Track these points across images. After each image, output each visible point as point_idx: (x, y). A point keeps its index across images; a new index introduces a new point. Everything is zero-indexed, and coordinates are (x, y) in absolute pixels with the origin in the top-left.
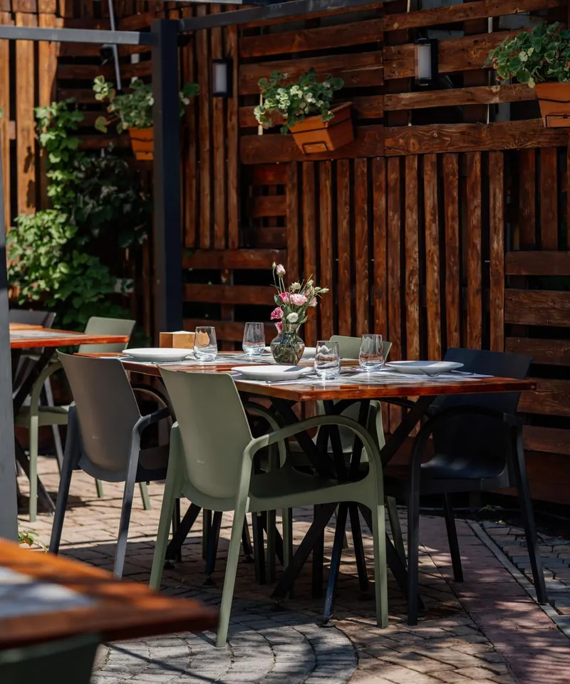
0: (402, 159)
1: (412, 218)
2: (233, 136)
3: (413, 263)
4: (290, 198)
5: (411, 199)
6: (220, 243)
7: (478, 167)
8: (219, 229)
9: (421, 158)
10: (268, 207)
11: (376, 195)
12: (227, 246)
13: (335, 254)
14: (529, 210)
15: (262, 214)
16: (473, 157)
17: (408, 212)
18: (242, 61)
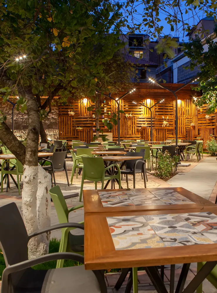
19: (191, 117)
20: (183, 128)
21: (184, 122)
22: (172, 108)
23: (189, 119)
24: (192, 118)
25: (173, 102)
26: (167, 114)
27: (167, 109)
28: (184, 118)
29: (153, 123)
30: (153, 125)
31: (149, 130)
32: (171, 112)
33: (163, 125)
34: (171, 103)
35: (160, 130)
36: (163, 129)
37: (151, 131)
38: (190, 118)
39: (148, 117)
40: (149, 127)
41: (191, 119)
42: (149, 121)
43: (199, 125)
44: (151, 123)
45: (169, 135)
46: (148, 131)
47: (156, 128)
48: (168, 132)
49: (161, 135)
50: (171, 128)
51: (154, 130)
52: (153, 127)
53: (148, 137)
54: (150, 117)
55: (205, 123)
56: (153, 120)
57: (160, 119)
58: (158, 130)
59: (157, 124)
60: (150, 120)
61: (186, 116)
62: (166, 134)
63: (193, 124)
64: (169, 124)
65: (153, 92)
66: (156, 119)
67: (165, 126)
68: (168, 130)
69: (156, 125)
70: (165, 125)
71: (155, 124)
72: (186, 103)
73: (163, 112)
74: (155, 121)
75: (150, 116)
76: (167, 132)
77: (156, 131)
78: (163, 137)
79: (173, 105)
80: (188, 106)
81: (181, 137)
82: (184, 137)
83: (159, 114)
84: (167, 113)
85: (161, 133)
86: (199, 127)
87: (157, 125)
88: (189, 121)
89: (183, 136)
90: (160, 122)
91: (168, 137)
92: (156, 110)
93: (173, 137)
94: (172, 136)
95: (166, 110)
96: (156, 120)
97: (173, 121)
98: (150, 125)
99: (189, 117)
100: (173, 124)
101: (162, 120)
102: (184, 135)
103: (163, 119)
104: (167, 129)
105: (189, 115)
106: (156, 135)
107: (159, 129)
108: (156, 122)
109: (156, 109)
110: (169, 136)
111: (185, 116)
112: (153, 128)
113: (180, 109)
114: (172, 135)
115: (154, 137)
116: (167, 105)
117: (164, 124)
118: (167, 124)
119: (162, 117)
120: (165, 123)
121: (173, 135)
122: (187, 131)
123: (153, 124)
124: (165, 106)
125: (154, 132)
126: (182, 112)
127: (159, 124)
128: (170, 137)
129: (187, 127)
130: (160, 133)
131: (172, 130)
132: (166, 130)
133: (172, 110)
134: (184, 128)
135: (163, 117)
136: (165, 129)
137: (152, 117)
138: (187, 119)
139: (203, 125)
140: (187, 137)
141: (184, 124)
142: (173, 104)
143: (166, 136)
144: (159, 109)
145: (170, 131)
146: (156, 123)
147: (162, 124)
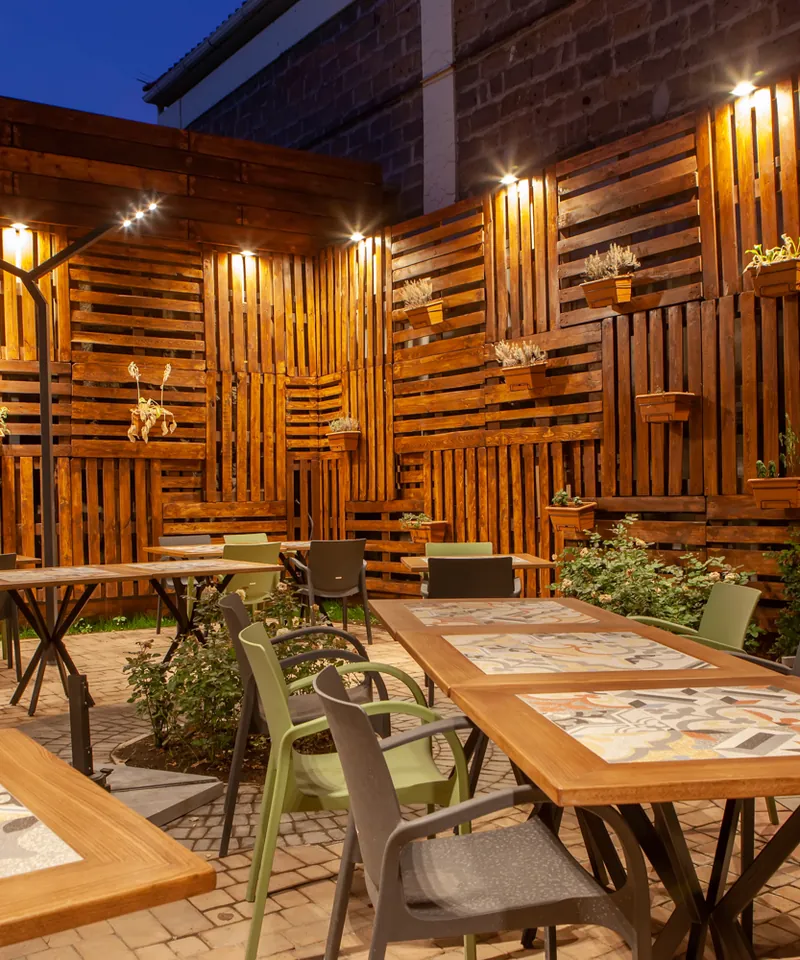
0: (497, 448)
1: (504, 482)
2: (390, 439)
3: (505, 506)
4: (426, 471)
5: (503, 470)
6: (381, 497)
7: (546, 451)
8: (381, 490)
9: (509, 447)
10: (411, 477)
11: (480, 469)
12: (386, 499)
13: (455, 503)
14: (577, 475)
15: (406, 482)
16: (542, 447)
17: (501, 478)
18: (394, 397)
19: (325, 379)
20: (269, 449)
21: (281, 410)
22: (194, 307)
23: (309, 394)
24: (335, 383)
25: (200, 267)
26: (162, 353)
27: (158, 314)
28: (280, 385)
29: (55, 410)
30: (54, 429)
31: (27, 467)
32: (191, 336)
33: (132, 430)
34: (187, 273)
35: (109, 467)
36: (133, 461)
37: (36, 473)
38: (318, 387)
39: (13, 362)
40: (24, 440)
41: (327, 392)
42: (24, 398)
43: (404, 426)
44: (45, 409)
45: (173, 500)
46: (17, 473)
47: (81, 453)
48: (170, 482)
49: (118, 503)
50: (185, 450)
51: (63, 464)
52: (56, 440)
53: (18, 520)
54: (35, 368)
55: (475, 411)
56: (55, 388)
57: (109, 384)
58: (91, 470)
59: (88, 422)
60: (33, 387)
61: (292, 373)
62: (157, 491)
63: (347, 422)
64: (180, 425)
65: (53, 172)
66: (80, 383)
67: (145, 431)
68: (167, 467)
69: (75, 429)
70: (148, 424)
71: (69, 419)
72: (288, 279)
73: (128, 331)
74: (70, 398)
75: (29, 354)
76: (159, 483)
77: (77, 476)
78: (133, 518)
79: (202, 289)
80: (299, 307)
81: (259, 513)
82: (281, 511)
83: (96, 348)
84: (164, 343)
85: (117, 490)
86: (405, 440)
87: (89, 430)
88: (309, 406)
89: (272, 508)
90: (107, 405)
91: (171, 514)
92: (77, 313)
93: (203, 514)
94: (196, 508)
95: (156, 324)
96: (75, 390)
97: (202, 404)
98: (35, 429)
99: (311, 381)
100: (203, 425)
101: (126, 394)
102: (281, 498)
103: (131, 385)
104: (164, 461)
105: (307, 364)
106: (77, 503)
107: (101, 461)
108: (75, 404)
109: (74, 306)
110: (177, 510)
111: (281, 367)
112: (55, 449)
113: (252, 320)
114: (196, 499)
115: (64, 517)
116: (161, 285)
117: (142, 424)
118: (160, 420)
119: (125, 373)
120: (146, 410)
121: (203, 499)
122: (297, 474)
123: (56, 420)
124: (146, 293)
125: (64, 481)
126: (266, 338)
127: (100, 422)
128: (184, 514)
129: (295, 443)
130: (108, 487)
131: (194, 462)
132: (157, 466)
133: (194, 326)
134: (281, 450)
135: (133, 371)
136: (149, 461)
137: (51, 371)
138: (297, 394)
139: (452, 422)
140: (297, 513)
141: (281, 426)
142: (201, 281)
143: (156, 511)
144: (97, 308)
145: (181, 474)
146: (77, 409)
147: (128, 423)
